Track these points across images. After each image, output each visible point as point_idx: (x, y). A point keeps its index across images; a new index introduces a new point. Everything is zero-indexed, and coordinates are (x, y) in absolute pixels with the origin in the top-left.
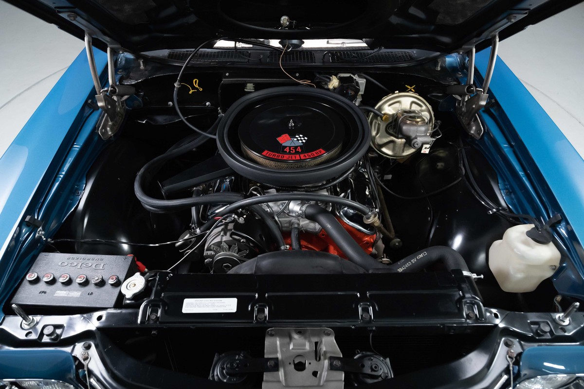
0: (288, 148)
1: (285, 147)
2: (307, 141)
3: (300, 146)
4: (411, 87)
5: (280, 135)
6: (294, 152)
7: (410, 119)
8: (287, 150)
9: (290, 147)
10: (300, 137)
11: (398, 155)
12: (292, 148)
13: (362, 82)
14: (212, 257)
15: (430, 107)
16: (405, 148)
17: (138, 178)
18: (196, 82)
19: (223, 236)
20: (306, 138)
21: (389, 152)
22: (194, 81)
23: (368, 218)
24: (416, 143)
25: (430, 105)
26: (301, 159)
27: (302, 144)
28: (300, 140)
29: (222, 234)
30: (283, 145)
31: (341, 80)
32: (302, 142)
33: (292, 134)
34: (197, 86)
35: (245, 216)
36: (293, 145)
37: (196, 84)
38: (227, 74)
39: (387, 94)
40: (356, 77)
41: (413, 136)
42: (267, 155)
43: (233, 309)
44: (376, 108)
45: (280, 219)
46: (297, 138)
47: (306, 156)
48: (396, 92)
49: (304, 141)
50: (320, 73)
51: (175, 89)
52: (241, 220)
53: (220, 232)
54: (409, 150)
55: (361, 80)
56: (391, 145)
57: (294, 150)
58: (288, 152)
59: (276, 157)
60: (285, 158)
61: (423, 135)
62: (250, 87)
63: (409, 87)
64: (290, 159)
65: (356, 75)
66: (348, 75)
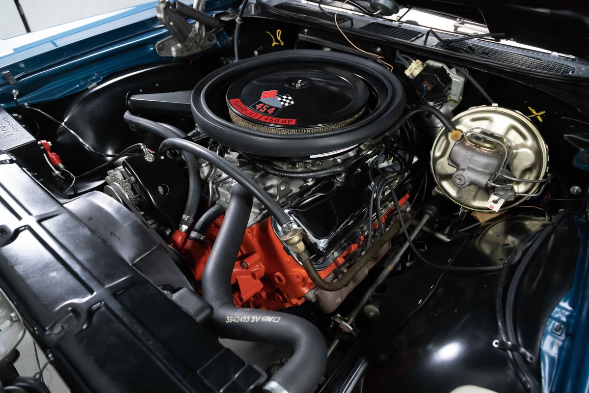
0: (262, 105)
1: (261, 103)
2: (290, 106)
3: (277, 109)
4: (537, 112)
8: (258, 106)
9: (265, 104)
12: (266, 106)
13: (458, 81)
15: (544, 147)
18: (279, 33)
20: (292, 103)
25: (546, 142)
27: (280, 107)
30: (262, 100)
31: (427, 69)
32: (283, 105)
33: (281, 93)
36: (271, 103)
37: (278, 36)
38: (306, 31)
40: (451, 71)
42: (233, 103)
46: (283, 98)
47: (269, 119)
48: (493, 105)
50: (402, 52)
51: (237, 25)
55: (456, 78)
59: (236, 108)
60: (244, 112)
63: (534, 112)
64: (248, 115)
65: (454, 70)
66: (439, 65)
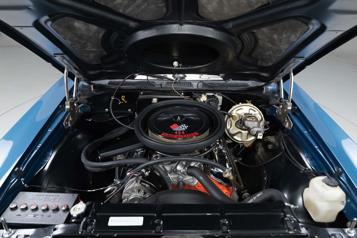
0: (177, 132)
1: (175, 131)
2: (188, 128)
3: (184, 131)
4: (249, 101)
5: (172, 125)
6: (180, 134)
7: (249, 117)
9: (178, 131)
10: (184, 126)
11: (244, 141)
13: (220, 98)
14: (128, 198)
15: (261, 112)
16: (248, 137)
17: (84, 151)
18: (123, 97)
19: (135, 183)
20: (187, 126)
21: (239, 139)
22: (122, 97)
23: (226, 174)
24: (253, 131)
25: (261, 111)
26: (184, 138)
27: (185, 130)
28: (183, 127)
29: (135, 182)
30: (174, 130)
31: (208, 97)
32: (185, 129)
33: (179, 124)
34: (123, 100)
35: (149, 172)
36: (179, 130)
37: (123, 99)
38: (142, 93)
39: (235, 105)
40: (216, 95)
41: (251, 127)
42: (164, 135)
43: (141, 224)
44: (229, 112)
45: (171, 176)
46: (182, 126)
47: (187, 136)
48: (240, 103)
49: (186, 128)
50: (196, 93)
51: (112, 100)
52: (147, 174)
53: (134, 181)
54: (250, 137)
56: (239, 134)
57: (180, 133)
58: (176, 134)
59: (169, 137)
60: (174, 137)
61: (257, 126)
62: (155, 100)
63: (248, 101)
64: (178, 137)
65: (217, 94)
66: (212, 94)
